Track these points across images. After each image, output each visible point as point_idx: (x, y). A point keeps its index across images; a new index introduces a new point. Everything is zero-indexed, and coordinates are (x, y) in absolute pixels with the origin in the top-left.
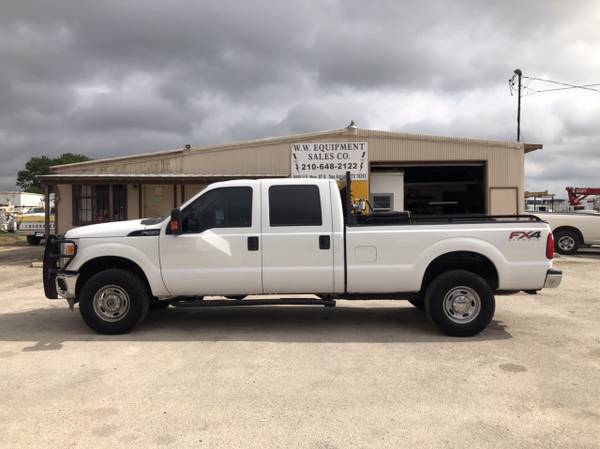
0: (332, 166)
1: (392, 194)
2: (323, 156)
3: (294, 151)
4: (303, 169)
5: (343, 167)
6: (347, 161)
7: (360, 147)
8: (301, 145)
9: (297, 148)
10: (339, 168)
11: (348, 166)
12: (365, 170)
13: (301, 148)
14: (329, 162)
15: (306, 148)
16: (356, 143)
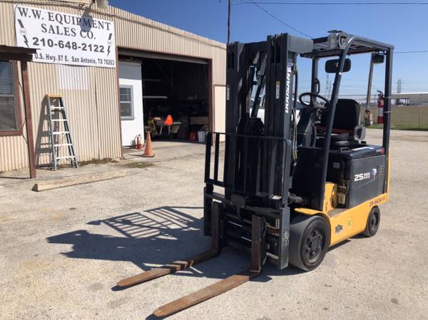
0: (75, 46)
1: (132, 86)
2: (62, 30)
3: (18, 16)
4: (35, 44)
5: (88, 48)
6: (93, 42)
7: (105, 26)
8: (30, 8)
9: (23, 13)
10: (83, 49)
11: (93, 48)
12: (113, 56)
13: (30, 13)
14: (71, 39)
15: (37, 15)
16: (101, 21)
